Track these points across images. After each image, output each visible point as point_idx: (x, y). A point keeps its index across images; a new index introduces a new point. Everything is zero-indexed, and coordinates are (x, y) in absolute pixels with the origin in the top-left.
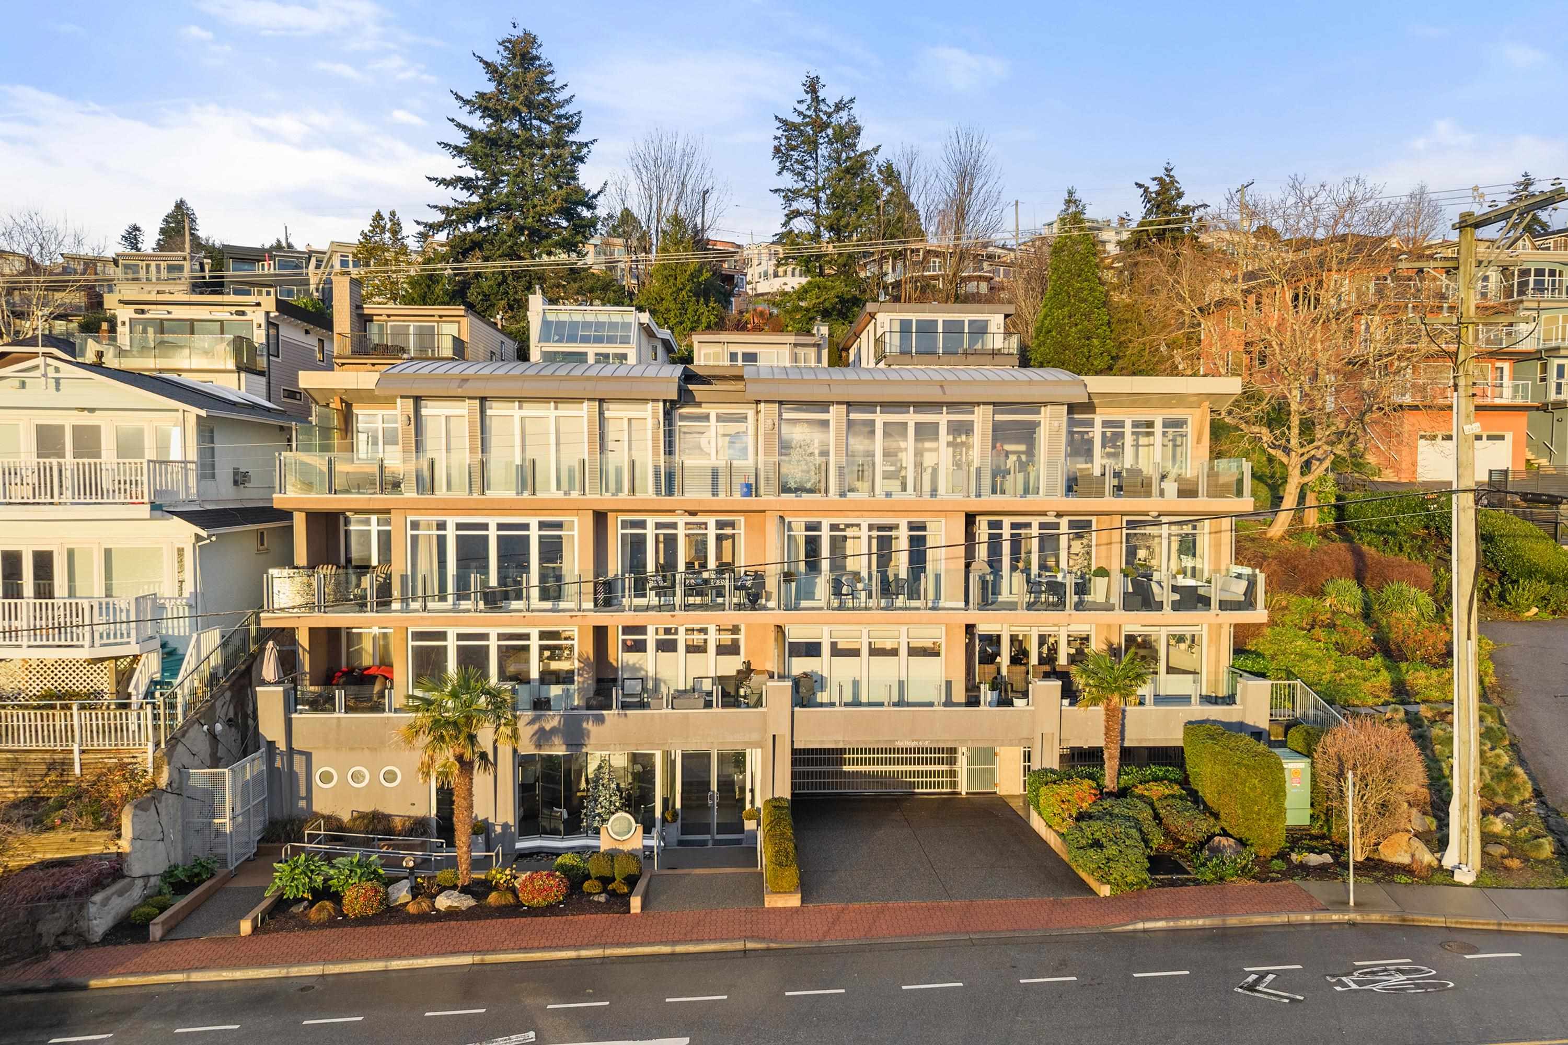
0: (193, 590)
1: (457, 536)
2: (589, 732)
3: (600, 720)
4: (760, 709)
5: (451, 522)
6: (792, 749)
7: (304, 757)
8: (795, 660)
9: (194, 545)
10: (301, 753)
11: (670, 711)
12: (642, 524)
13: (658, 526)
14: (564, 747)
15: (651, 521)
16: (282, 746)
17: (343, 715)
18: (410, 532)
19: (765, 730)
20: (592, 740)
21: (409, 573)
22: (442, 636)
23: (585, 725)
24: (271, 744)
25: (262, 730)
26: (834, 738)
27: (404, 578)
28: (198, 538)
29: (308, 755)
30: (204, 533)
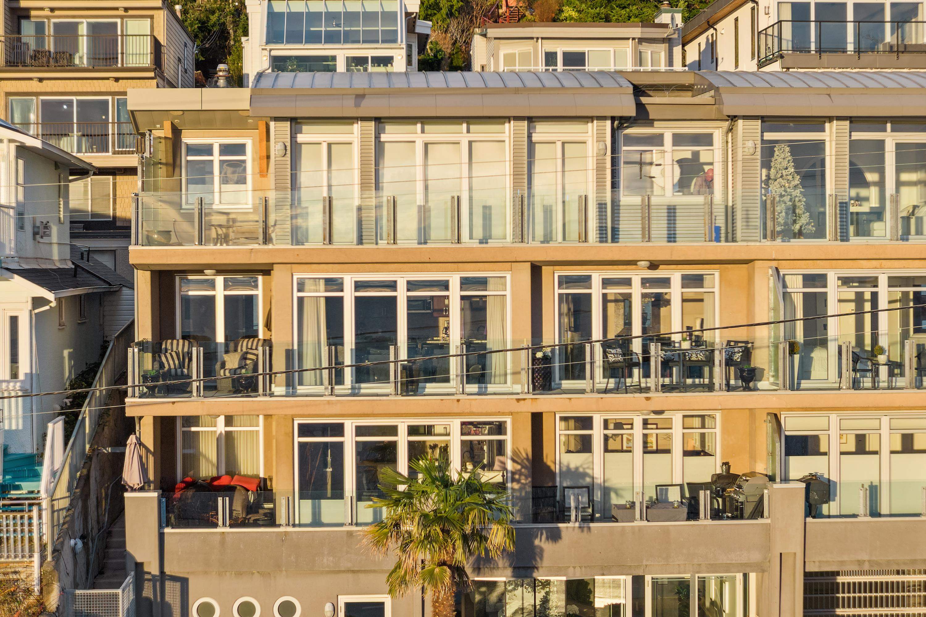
0: (28, 371)
1: (357, 298)
2: (542, 550)
3: (555, 536)
4: (760, 521)
5: (349, 281)
6: (805, 572)
7: (178, 585)
8: (793, 460)
9: (31, 311)
10: (174, 579)
11: (645, 523)
12: (586, 280)
13: (606, 283)
14: (509, 572)
15: (597, 277)
16: (153, 568)
17: (228, 530)
18: (296, 294)
19: (767, 548)
20: (546, 562)
21: (296, 347)
22: (338, 430)
23: (537, 542)
24: (139, 566)
25: (130, 548)
26: (860, 558)
27: (289, 354)
28: (38, 302)
29: (184, 582)
30: (50, 296)
